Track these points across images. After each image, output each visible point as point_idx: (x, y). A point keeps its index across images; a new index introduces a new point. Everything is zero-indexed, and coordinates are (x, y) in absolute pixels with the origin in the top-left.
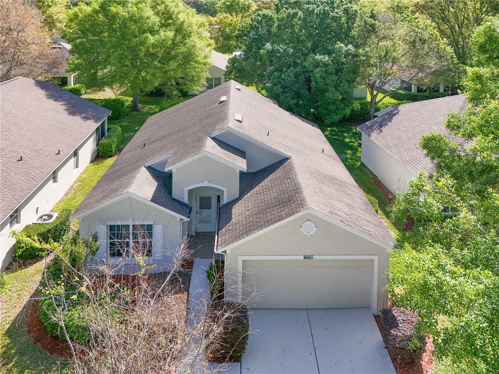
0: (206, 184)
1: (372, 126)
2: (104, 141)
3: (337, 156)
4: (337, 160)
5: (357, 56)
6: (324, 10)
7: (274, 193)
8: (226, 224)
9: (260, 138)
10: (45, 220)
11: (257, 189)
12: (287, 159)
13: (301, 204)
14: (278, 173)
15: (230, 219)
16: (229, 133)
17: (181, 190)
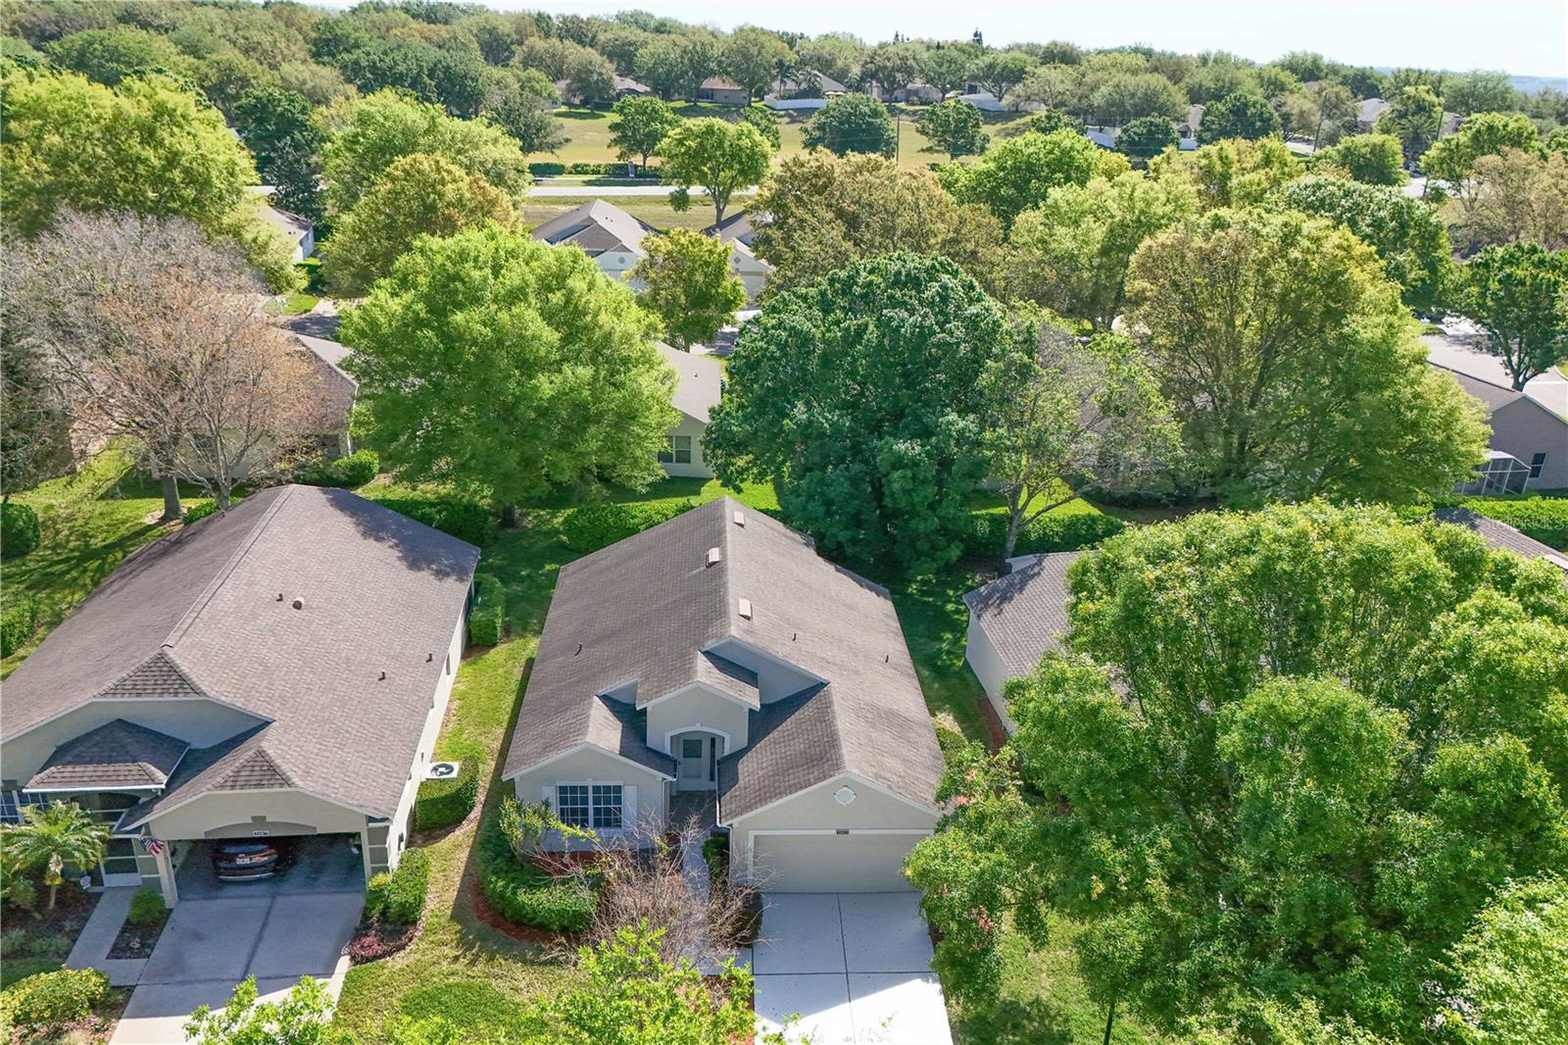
0: (698, 727)
1: (989, 596)
2: (478, 615)
3: (911, 665)
4: (909, 675)
5: (979, 444)
6: (922, 327)
7: (799, 745)
8: (731, 787)
9: (782, 650)
10: (442, 773)
11: (774, 734)
12: (823, 685)
13: (837, 765)
14: (807, 711)
15: (735, 781)
16: (733, 644)
17: (660, 736)
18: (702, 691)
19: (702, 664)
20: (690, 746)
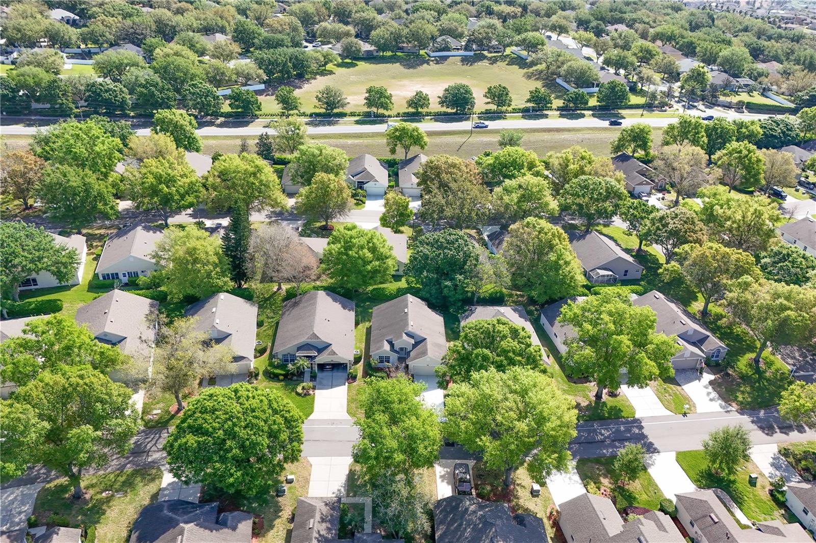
0: (403, 346)
4: (443, 335)
5: (464, 283)
6: (453, 254)
7: (421, 350)
8: (409, 357)
9: (418, 332)
10: (357, 353)
11: (416, 348)
12: (425, 339)
13: (427, 354)
14: (422, 344)
16: (409, 331)
17: (397, 347)
18: (404, 340)
19: (404, 335)
20: (402, 349)
